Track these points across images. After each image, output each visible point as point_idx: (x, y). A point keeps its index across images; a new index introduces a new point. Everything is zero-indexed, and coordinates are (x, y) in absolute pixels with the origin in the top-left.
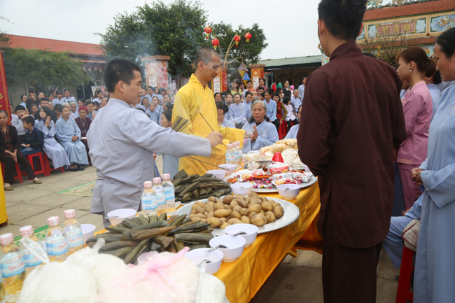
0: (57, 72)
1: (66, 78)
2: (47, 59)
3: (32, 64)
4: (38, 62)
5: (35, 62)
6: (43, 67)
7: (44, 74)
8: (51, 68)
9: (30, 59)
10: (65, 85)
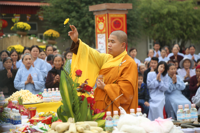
0: (181, 24)
1: (191, 31)
2: (172, 10)
3: (156, 16)
4: (163, 14)
5: (159, 13)
6: (166, 19)
7: (167, 27)
8: (174, 19)
9: (155, 11)
10: (188, 38)
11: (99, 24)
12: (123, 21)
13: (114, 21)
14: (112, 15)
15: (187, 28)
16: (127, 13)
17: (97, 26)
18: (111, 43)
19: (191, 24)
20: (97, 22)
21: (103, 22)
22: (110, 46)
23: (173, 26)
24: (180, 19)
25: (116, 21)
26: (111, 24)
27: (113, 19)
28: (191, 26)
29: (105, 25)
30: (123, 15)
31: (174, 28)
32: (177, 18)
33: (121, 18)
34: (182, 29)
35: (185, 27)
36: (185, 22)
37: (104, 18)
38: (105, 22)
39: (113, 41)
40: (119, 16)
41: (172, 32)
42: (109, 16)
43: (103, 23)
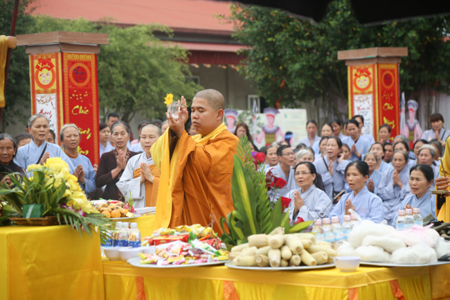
11: (40, 73)
12: (90, 69)
13: (74, 67)
14: (71, 56)
15: (138, 85)
16: (98, 51)
17: (35, 77)
18: (199, 113)
19: (145, 76)
20: (35, 70)
21: (49, 69)
22: (197, 117)
23: (110, 79)
24: (123, 66)
25: (79, 68)
26: (69, 73)
27: (72, 63)
28: (145, 80)
29: (55, 76)
30: (89, 57)
31: (113, 85)
32: (118, 63)
33: (86, 63)
34: (129, 87)
35: (134, 83)
36: (135, 73)
37: (53, 61)
38: (54, 69)
39: (200, 110)
40: (82, 58)
41: (108, 92)
42: (65, 56)
43: (50, 72)
